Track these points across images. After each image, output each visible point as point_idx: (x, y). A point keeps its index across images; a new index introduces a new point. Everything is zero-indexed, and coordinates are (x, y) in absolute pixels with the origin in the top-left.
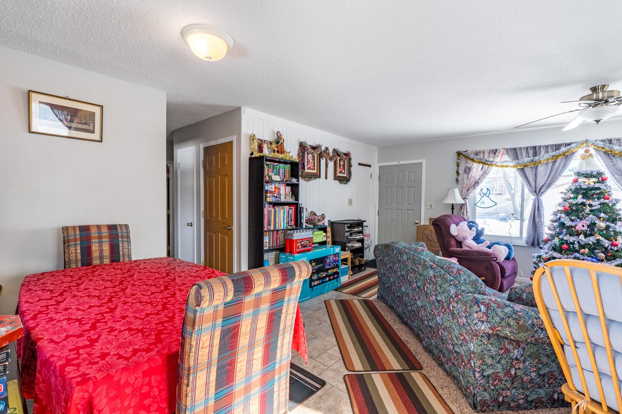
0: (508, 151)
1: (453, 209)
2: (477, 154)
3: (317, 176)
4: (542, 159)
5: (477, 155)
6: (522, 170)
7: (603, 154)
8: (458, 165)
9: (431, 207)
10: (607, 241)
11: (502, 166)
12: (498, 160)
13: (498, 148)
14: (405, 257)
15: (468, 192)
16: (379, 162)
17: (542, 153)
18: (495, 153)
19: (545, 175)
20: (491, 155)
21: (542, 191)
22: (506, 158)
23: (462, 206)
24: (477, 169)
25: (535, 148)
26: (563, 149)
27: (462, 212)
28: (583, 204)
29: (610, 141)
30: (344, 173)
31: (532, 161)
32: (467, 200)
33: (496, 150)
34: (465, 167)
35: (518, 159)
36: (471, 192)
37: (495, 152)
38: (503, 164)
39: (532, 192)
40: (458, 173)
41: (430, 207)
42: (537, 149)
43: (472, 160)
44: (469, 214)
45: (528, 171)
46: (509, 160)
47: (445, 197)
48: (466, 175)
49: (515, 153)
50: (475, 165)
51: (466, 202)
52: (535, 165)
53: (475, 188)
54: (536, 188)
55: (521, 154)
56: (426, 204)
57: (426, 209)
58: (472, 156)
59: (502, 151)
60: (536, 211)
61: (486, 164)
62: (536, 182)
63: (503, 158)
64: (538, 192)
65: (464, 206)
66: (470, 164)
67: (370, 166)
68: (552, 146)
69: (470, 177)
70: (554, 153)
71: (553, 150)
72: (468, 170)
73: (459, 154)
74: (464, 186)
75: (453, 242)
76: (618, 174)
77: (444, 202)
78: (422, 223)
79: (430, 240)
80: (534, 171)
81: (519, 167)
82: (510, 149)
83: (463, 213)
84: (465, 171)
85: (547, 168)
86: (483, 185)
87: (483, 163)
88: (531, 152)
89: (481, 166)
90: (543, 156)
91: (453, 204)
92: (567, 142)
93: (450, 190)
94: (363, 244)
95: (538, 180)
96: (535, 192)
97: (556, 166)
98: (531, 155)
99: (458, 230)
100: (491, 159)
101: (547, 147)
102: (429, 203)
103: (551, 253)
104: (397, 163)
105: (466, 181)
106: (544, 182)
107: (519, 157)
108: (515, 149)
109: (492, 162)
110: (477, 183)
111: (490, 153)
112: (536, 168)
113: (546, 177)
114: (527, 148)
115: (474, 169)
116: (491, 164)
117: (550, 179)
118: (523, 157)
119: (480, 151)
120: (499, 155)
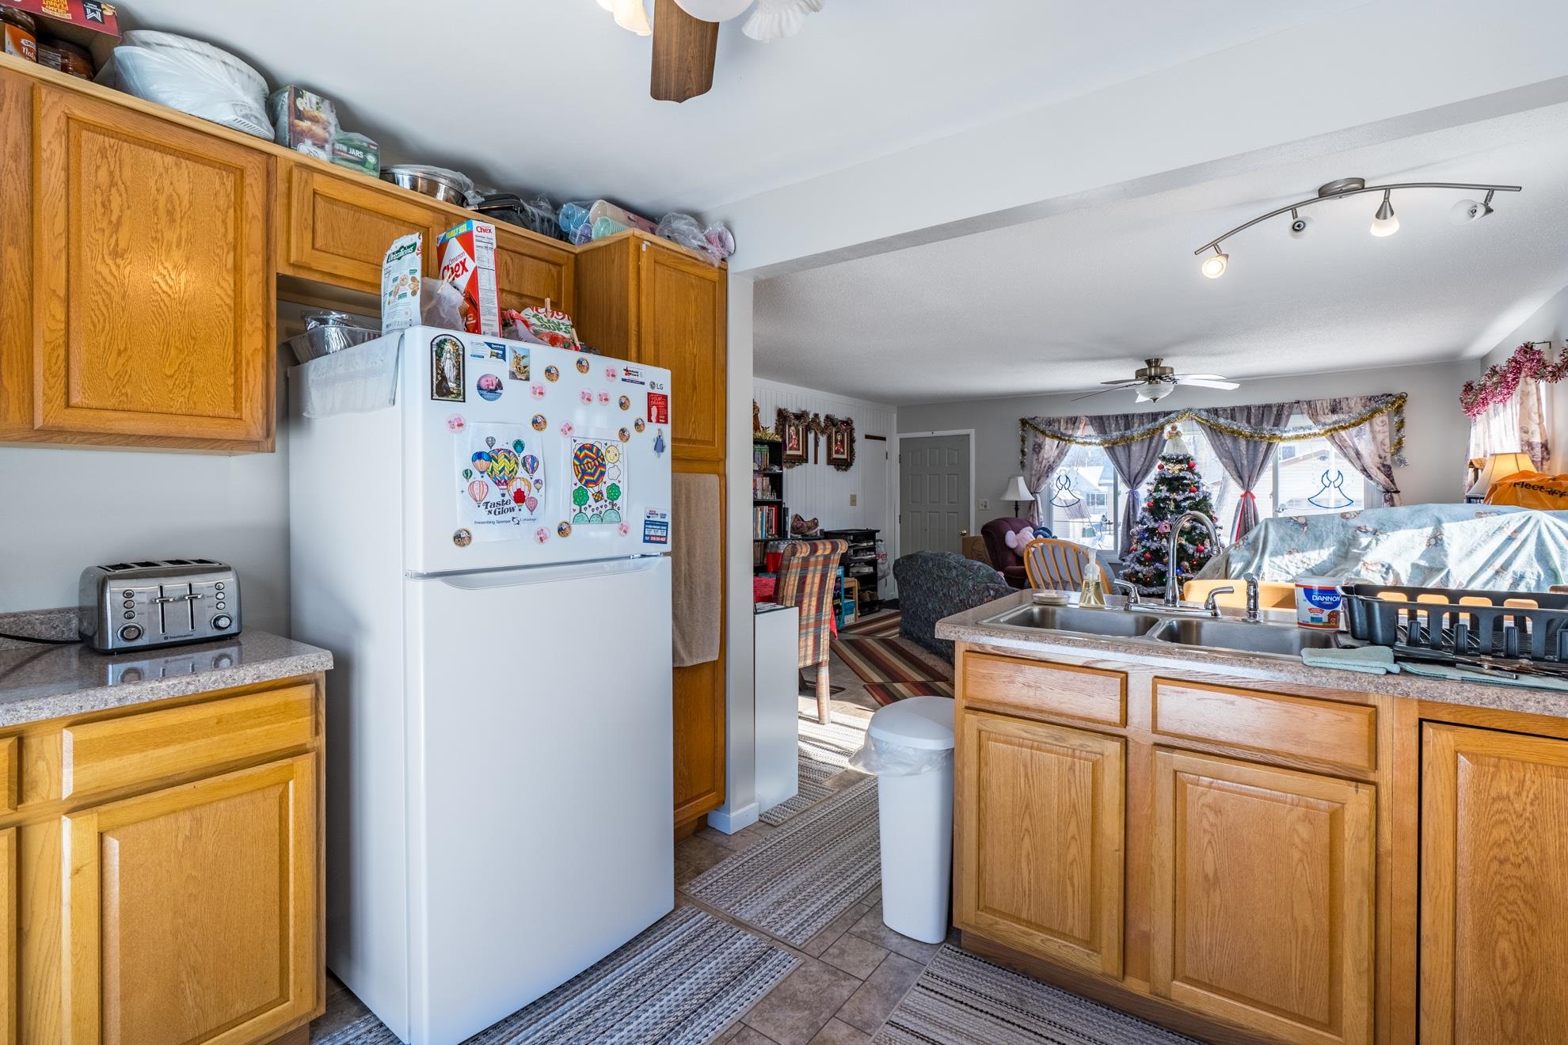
0: (1092, 421)
1: (1017, 509)
2: (1050, 422)
3: (803, 459)
4: (1135, 434)
5: (1050, 425)
6: (1111, 450)
7: (1208, 430)
8: (1023, 440)
10: (1191, 546)
11: (1085, 443)
12: (1079, 433)
13: (1080, 416)
14: (930, 564)
15: (1039, 482)
16: (898, 432)
17: (1136, 425)
18: (1074, 423)
19: (1140, 458)
20: (1069, 425)
21: (1138, 480)
22: (1090, 430)
23: (1032, 504)
24: (1050, 446)
25: (1126, 416)
26: (1163, 419)
27: (1031, 513)
28: (1167, 498)
29: (1216, 411)
30: (843, 453)
31: (1123, 436)
32: (1038, 495)
33: (1076, 418)
34: (1034, 443)
35: (1106, 433)
36: (1043, 482)
37: (1074, 421)
38: (1088, 440)
39: (1125, 481)
40: (1023, 452)
41: (982, 506)
42: (1130, 419)
43: (1043, 432)
44: (1041, 517)
45: (1119, 451)
46: (1093, 433)
47: (1005, 490)
48: (1035, 457)
49: (1101, 423)
50: (1048, 441)
51: (1036, 497)
52: (1127, 442)
53: (1048, 476)
54: (1129, 476)
55: (1110, 426)
56: (977, 501)
57: (978, 510)
58: (1042, 427)
59: (1084, 420)
60: (1131, 511)
61: (1064, 440)
62: (1129, 468)
63: (1085, 431)
64: (1132, 483)
65: (1034, 505)
66: (1040, 438)
67: (884, 439)
68: (1148, 415)
69: (1040, 459)
70: (1148, 426)
71: (1148, 421)
72: (1038, 448)
73: (1024, 422)
74: (1034, 472)
75: (1011, 558)
76: (1226, 458)
77: (1002, 499)
78: (972, 534)
80: (1126, 451)
81: (1106, 445)
82: (1095, 418)
83: (1032, 515)
84: (1034, 450)
85: (1142, 447)
86: (1061, 470)
87: (1058, 437)
88: (1122, 423)
89: (1056, 442)
90: (1137, 431)
91: (1016, 502)
92: (1167, 410)
93: (1012, 480)
94: (875, 569)
95: (1132, 464)
96: (1129, 481)
97: (1153, 445)
98: (1122, 428)
99: (1018, 541)
100: (1070, 432)
101: (1142, 415)
102: (981, 502)
103: (1132, 565)
104: (929, 435)
105: (1036, 466)
107: (1107, 430)
108: (1101, 418)
109: (1070, 436)
110: (1051, 468)
111: (1067, 423)
112: (1129, 447)
113: (1142, 459)
114: (1117, 417)
115: (1047, 447)
116: (1070, 440)
117: (1147, 464)
118: (1111, 431)
119: (1054, 418)
120: (1081, 426)
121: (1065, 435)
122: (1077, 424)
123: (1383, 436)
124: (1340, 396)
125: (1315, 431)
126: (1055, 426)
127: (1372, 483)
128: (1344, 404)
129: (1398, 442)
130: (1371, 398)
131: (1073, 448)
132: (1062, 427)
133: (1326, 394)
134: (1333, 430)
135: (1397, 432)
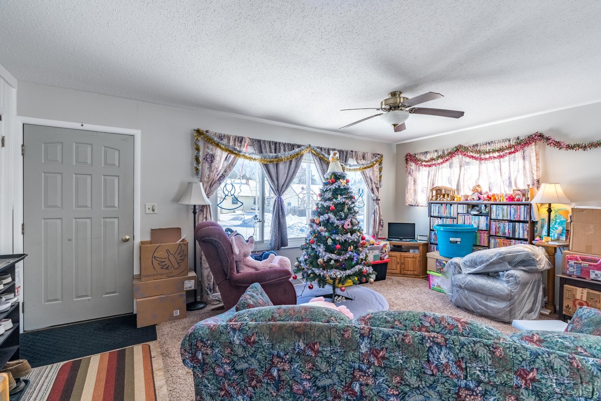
0: (253, 142)
2: (221, 137)
4: (281, 157)
5: (222, 140)
6: (266, 166)
8: (197, 149)
9: (153, 210)
12: (244, 150)
13: (244, 136)
15: (212, 188)
16: (19, 114)
17: (282, 150)
18: (241, 142)
19: (285, 173)
20: (236, 143)
21: (283, 189)
22: (252, 149)
23: (204, 208)
24: (220, 157)
27: (205, 216)
29: (321, 149)
31: (273, 157)
33: (242, 138)
34: (206, 153)
35: (262, 153)
36: (215, 187)
37: (241, 140)
38: (251, 156)
39: (274, 190)
40: (197, 159)
41: (151, 212)
42: (277, 145)
43: (217, 145)
45: (272, 167)
46: (254, 151)
48: (207, 166)
49: (259, 145)
50: (218, 152)
51: (210, 201)
52: (277, 162)
53: (220, 183)
54: (278, 186)
55: (265, 147)
56: (144, 206)
57: (144, 214)
59: (248, 141)
60: (280, 211)
61: (232, 154)
62: (277, 180)
63: (247, 149)
64: (279, 190)
65: (207, 208)
68: (289, 144)
69: (213, 168)
70: (289, 153)
71: (289, 149)
72: (210, 158)
73: (198, 131)
74: (206, 179)
78: (137, 239)
79: (166, 266)
80: (276, 168)
82: (255, 140)
83: (206, 218)
84: (205, 159)
85: (285, 166)
87: (228, 151)
88: (273, 147)
89: (225, 154)
90: (282, 155)
91: (195, 206)
92: (298, 143)
95: (279, 178)
98: (273, 151)
100: (238, 148)
101: (284, 145)
102: (149, 205)
104: (77, 126)
105: (208, 173)
106: (284, 181)
107: (264, 151)
108: (259, 141)
109: (238, 151)
110: (221, 178)
111: (235, 140)
112: (277, 165)
113: (286, 175)
114: (270, 142)
115: (217, 158)
116: (238, 154)
117: (288, 179)
118: (266, 152)
119: (224, 135)
120: (246, 145)
121: (235, 149)
122: (243, 143)
123: (377, 173)
124: (365, 151)
125: (358, 167)
126: (225, 141)
127: (373, 195)
128: (366, 155)
129: (380, 177)
130: (374, 155)
131: (240, 161)
132: (231, 143)
133: (360, 149)
134: (365, 168)
135: (380, 172)
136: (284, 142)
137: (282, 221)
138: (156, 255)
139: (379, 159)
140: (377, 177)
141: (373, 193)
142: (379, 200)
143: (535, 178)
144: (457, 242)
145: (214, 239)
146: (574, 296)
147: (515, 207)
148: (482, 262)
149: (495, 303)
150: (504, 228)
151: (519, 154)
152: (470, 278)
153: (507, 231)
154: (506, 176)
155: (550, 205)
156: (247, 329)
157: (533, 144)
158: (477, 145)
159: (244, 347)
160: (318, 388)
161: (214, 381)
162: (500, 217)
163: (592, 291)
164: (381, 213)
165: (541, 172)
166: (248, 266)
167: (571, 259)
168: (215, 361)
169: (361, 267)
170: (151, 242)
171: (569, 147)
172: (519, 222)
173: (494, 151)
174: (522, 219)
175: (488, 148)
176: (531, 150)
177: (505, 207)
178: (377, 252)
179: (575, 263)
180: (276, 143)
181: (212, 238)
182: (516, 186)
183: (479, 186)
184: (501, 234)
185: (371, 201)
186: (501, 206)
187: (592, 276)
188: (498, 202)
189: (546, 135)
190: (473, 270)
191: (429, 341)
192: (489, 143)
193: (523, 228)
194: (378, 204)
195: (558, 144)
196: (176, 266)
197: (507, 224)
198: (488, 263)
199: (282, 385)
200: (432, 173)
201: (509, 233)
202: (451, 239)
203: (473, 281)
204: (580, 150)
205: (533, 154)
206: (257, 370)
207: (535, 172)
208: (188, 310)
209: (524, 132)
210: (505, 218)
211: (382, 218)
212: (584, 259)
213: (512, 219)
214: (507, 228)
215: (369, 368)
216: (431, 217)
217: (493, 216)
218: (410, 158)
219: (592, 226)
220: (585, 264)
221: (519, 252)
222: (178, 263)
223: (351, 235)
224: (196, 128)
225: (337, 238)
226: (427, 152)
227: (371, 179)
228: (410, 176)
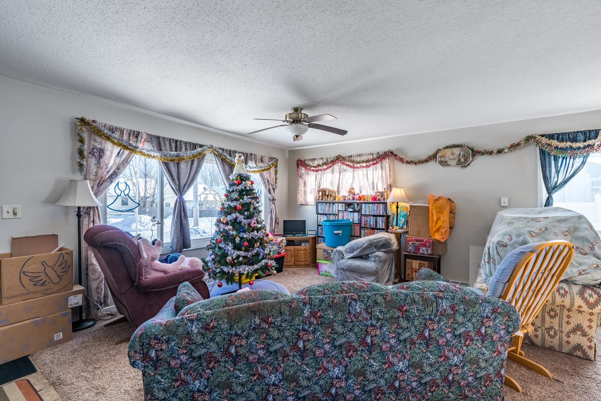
0: (151, 138)
1: (79, 216)
2: (112, 130)
4: (185, 155)
5: (113, 132)
6: (166, 165)
8: (81, 140)
9: (15, 214)
12: (141, 146)
13: (141, 131)
15: (101, 187)
17: (184, 149)
18: (137, 137)
19: (187, 173)
20: (131, 138)
21: (185, 189)
22: (150, 146)
23: (89, 210)
24: (112, 152)
26: (199, 150)
27: (92, 219)
31: (178, 156)
33: (139, 133)
34: (92, 147)
35: (162, 150)
37: (136, 135)
38: (149, 153)
39: (176, 191)
40: (81, 153)
41: (11, 215)
42: (178, 143)
43: (108, 138)
45: (172, 166)
46: (152, 148)
48: (94, 160)
49: (158, 141)
50: (108, 146)
52: (178, 162)
53: (112, 182)
54: (179, 183)
55: (165, 146)
58: (104, 131)
59: (145, 136)
60: (182, 212)
62: (179, 180)
63: (145, 146)
64: (180, 190)
65: (94, 210)
66: (99, 143)
68: (190, 143)
69: (102, 165)
70: (191, 152)
71: (190, 148)
72: (98, 152)
73: (82, 120)
79: (42, 282)
80: (177, 168)
81: (163, 160)
82: (154, 136)
83: (93, 221)
84: (92, 153)
85: (187, 166)
87: (120, 145)
88: (173, 145)
89: (117, 149)
92: (200, 143)
95: (181, 177)
98: (174, 149)
100: (133, 143)
101: (186, 143)
105: (95, 170)
106: (186, 180)
107: (163, 148)
108: (158, 138)
109: (133, 147)
110: (115, 175)
111: (129, 134)
112: (178, 164)
113: (188, 175)
114: (170, 140)
115: (108, 153)
116: (133, 150)
117: (190, 179)
118: (166, 150)
119: (116, 128)
120: (142, 141)
121: (130, 145)
122: (139, 138)
123: (273, 176)
124: (263, 155)
125: (257, 170)
126: (117, 135)
127: (269, 196)
128: (264, 159)
129: (276, 179)
130: (270, 158)
131: (137, 159)
132: (125, 137)
133: (259, 152)
134: (263, 170)
135: (276, 174)
136: (185, 141)
137: (184, 222)
138: (25, 269)
139: (274, 162)
140: (273, 179)
141: (270, 193)
142: (275, 200)
143: (389, 184)
144: (339, 234)
145: (119, 243)
146: (412, 266)
147: (376, 205)
148: (358, 248)
149: (367, 278)
150: (370, 221)
151: (378, 165)
152: (350, 262)
153: (372, 223)
154: (371, 182)
155: (397, 203)
156: (206, 317)
157: (387, 158)
158: (351, 156)
159: (202, 334)
160: (271, 353)
161: (168, 375)
162: (368, 213)
163: (421, 262)
164: (277, 212)
165: (392, 179)
166: (156, 270)
167: (410, 241)
168: (171, 354)
169: (266, 261)
170: (11, 255)
171: (408, 163)
172: (380, 216)
173: (363, 162)
174: (381, 214)
175: (359, 159)
176: (386, 163)
177: (371, 205)
178: (275, 248)
179: (412, 243)
180: (176, 141)
181: (117, 243)
182: (377, 189)
183: (353, 188)
184: (368, 226)
185: (268, 201)
186: (368, 204)
187: (421, 251)
188: (366, 201)
189: (395, 153)
190: (352, 255)
191: (349, 299)
192: (360, 156)
193: (382, 220)
194: (274, 204)
195: (401, 160)
196: (56, 279)
197: (372, 218)
198: (362, 248)
199: (239, 359)
200: (319, 177)
201: (373, 225)
202: (335, 232)
203: (352, 263)
204: (414, 165)
205: (388, 166)
206: (215, 352)
207: (388, 179)
208: (74, 331)
209: (382, 149)
210: (371, 214)
211: (277, 216)
212: (417, 241)
213: (375, 214)
214: (372, 220)
215: (310, 327)
216: (318, 214)
217: (363, 213)
218: (301, 163)
219: (420, 218)
220: (417, 243)
221: (381, 238)
222: (59, 276)
223: (258, 233)
224: (80, 116)
225: (245, 236)
226: (314, 159)
227: (268, 181)
228: (301, 180)
